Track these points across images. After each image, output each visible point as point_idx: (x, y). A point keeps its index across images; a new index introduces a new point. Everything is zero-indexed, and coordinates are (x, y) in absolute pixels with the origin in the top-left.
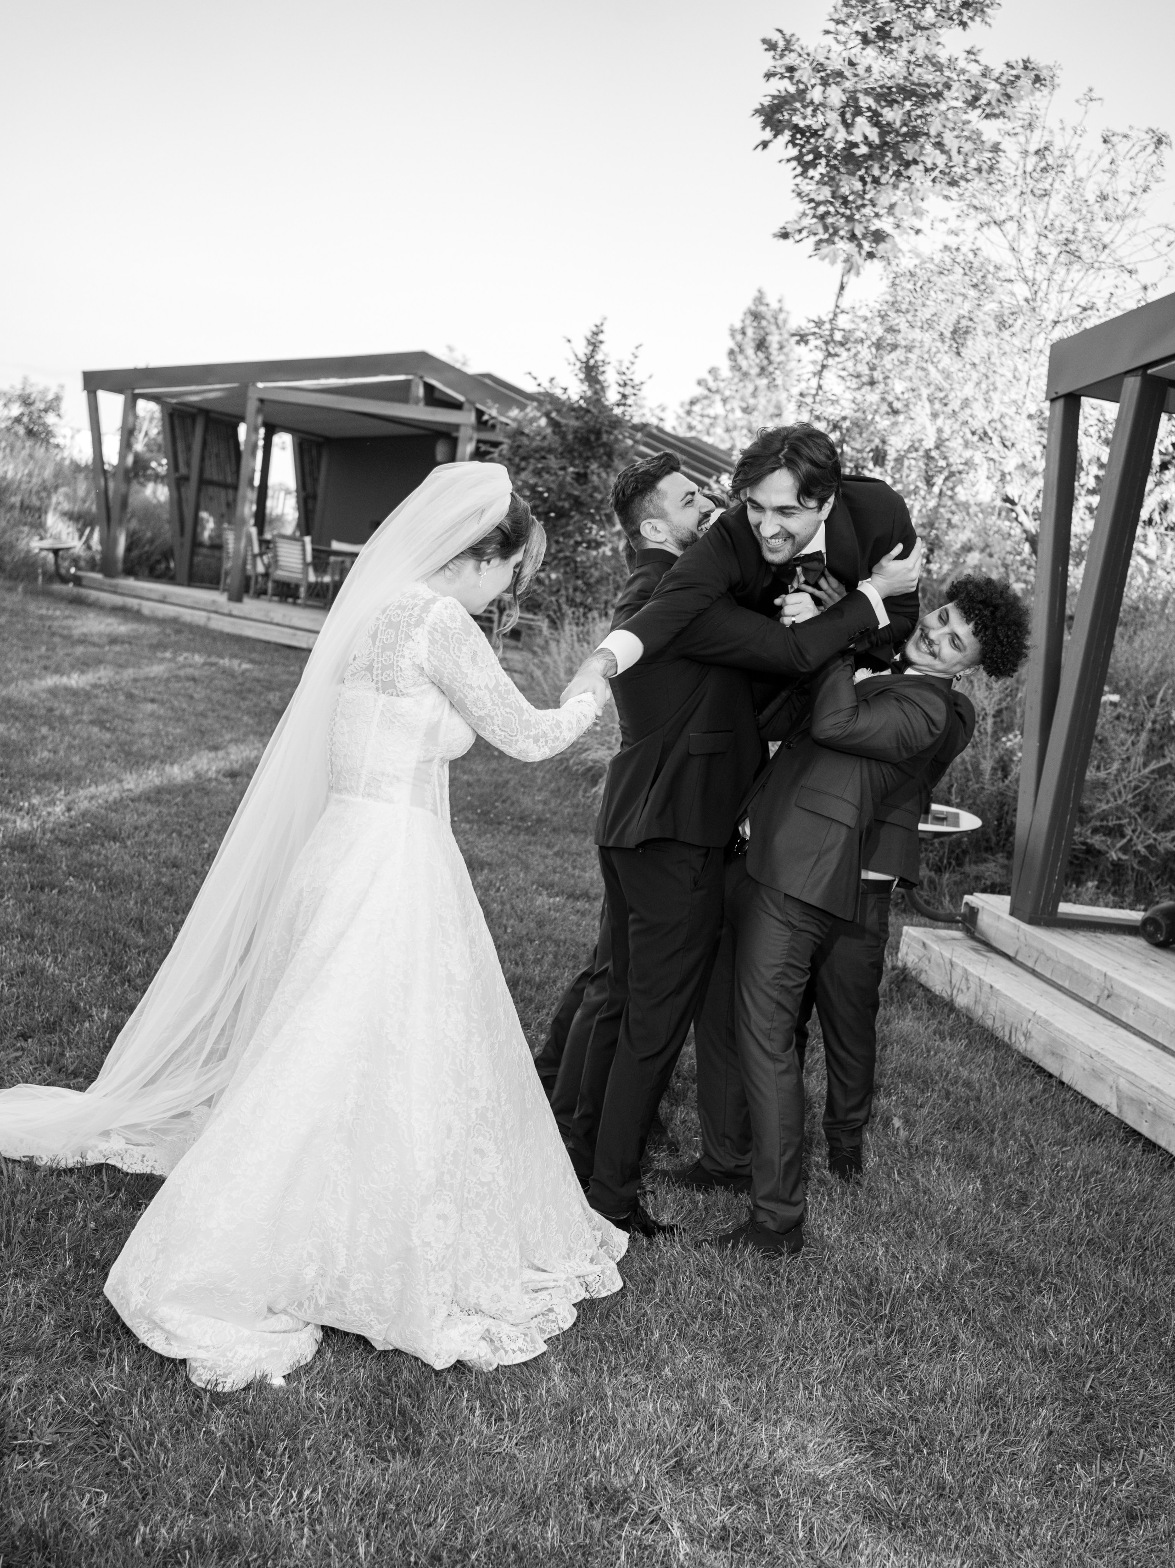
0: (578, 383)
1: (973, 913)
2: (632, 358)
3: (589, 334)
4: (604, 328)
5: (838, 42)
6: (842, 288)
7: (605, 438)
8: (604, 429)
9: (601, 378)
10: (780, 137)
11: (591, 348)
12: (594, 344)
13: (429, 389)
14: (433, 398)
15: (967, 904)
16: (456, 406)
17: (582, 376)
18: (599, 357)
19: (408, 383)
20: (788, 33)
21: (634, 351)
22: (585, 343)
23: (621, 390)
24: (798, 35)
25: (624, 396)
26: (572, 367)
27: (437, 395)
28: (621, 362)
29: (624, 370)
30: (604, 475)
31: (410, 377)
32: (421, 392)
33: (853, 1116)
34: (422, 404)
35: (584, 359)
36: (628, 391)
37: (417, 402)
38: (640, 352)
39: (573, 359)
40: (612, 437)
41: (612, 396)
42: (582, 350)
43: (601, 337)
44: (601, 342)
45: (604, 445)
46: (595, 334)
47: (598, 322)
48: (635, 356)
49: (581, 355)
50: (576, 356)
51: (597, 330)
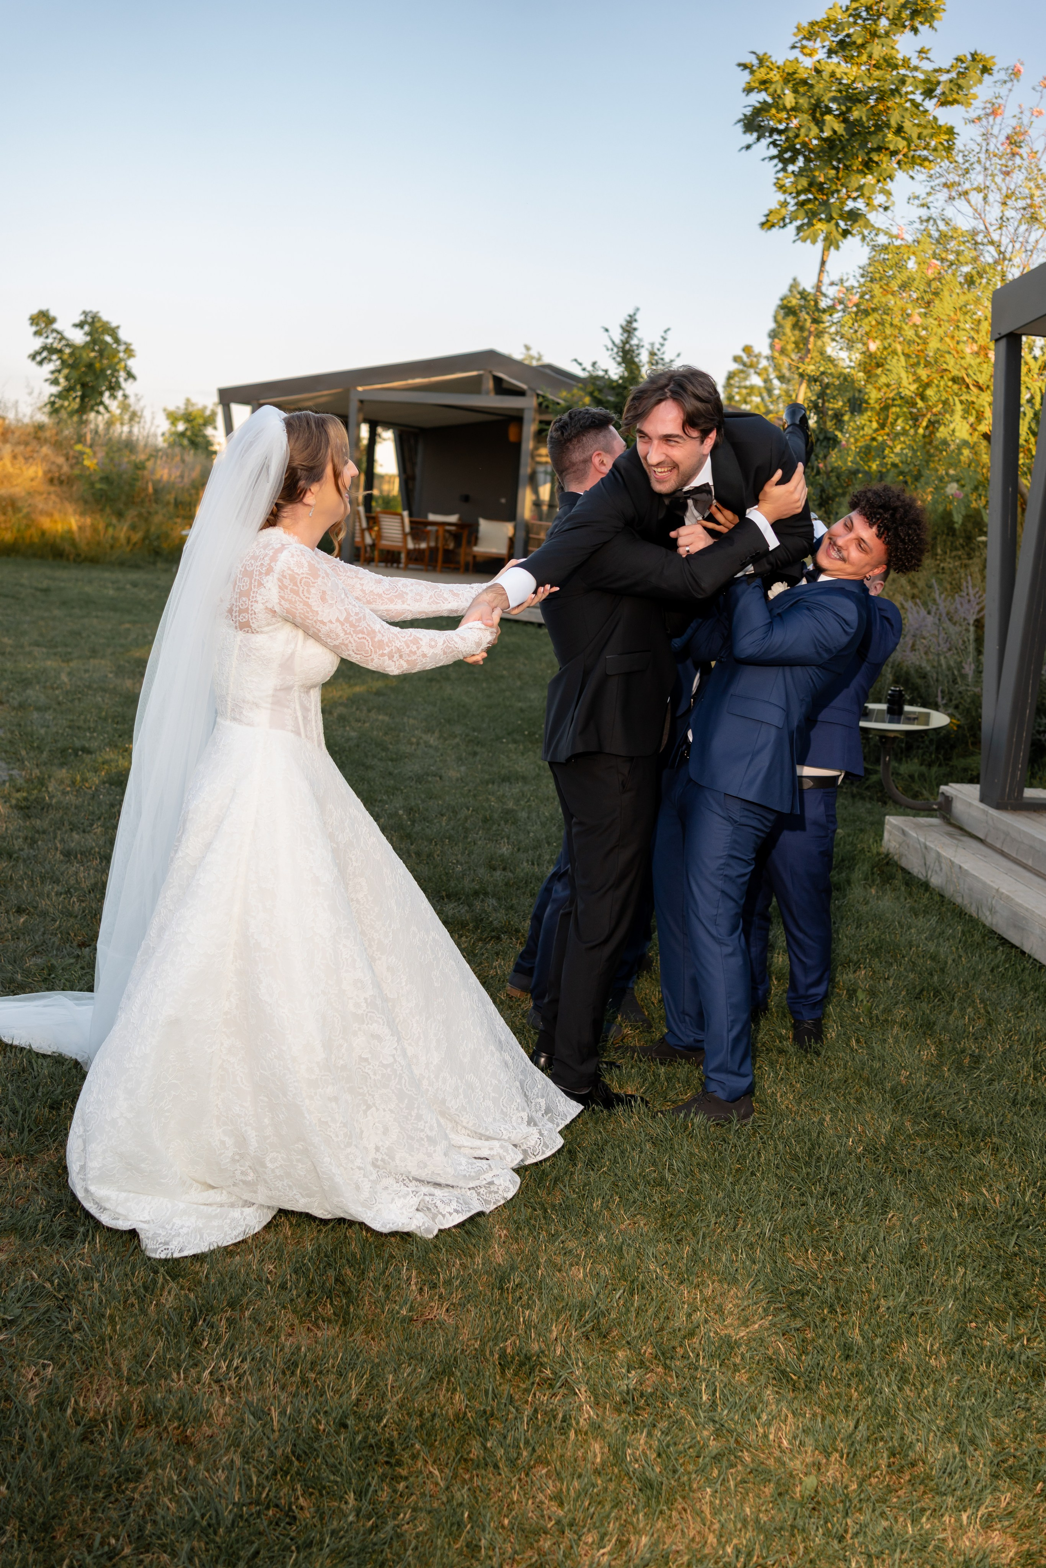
0: (615, 365)
1: (948, 801)
2: (661, 341)
3: (624, 323)
4: (637, 317)
5: (805, 55)
6: (823, 263)
9: (636, 360)
10: (762, 140)
11: (626, 335)
12: (629, 329)
13: (498, 381)
14: (501, 388)
15: (943, 793)
16: (520, 393)
17: (619, 359)
18: (634, 342)
19: (479, 377)
20: (760, 52)
21: (664, 334)
22: (620, 331)
24: (769, 54)
26: (610, 352)
27: (505, 385)
28: (652, 344)
29: (656, 351)
31: (481, 372)
32: (490, 384)
33: (813, 991)
34: (492, 394)
35: (621, 345)
37: (487, 393)
38: (669, 335)
39: (610, 345)
42: (618, 336)
43: (635, 325)
44: (635, 329)
46: (630, 322)
47: (631, 313)
48: (665, 339)
49: (618, 341)
50: (613, 343)
51: (631, 320)
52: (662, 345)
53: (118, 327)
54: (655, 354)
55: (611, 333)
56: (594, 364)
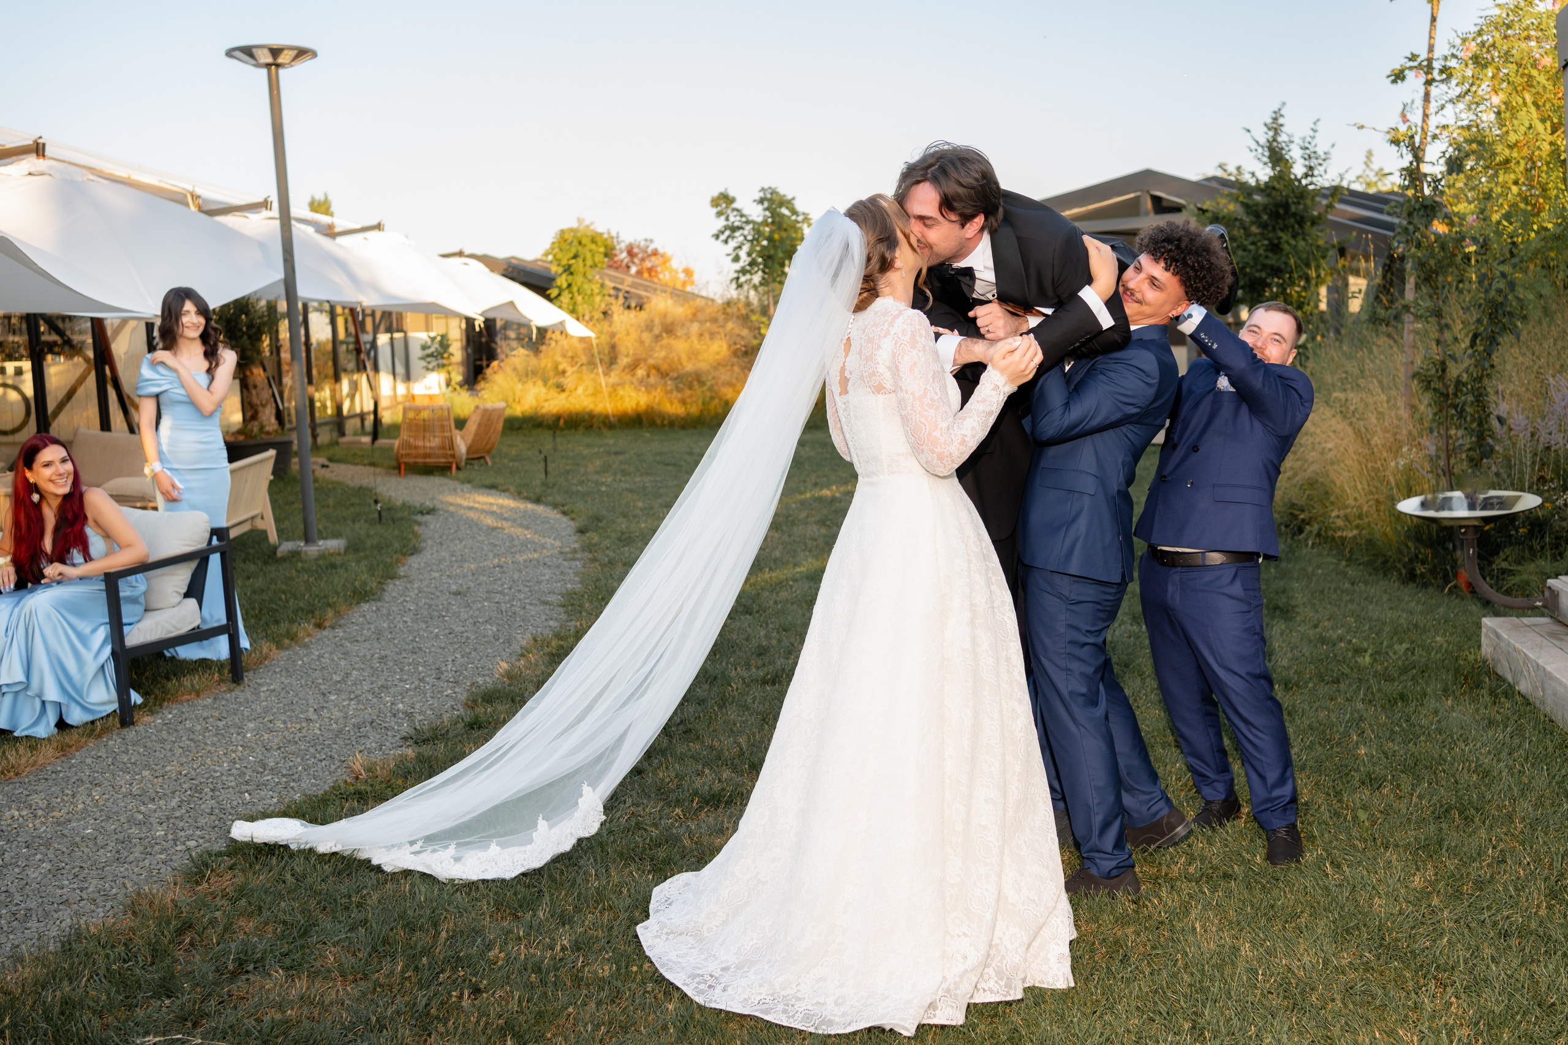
0: (1261, 165)
1: (1555, 595)
2: (1312, 133)
3: (1269, 121)
4: (1283, 112)
7: (1293, 209)
8: (1290, 201)
9: (1287, 157)
11: (1271, 133)
12: (1275, 127)
13: (1157, 201)
14: (1160, 206)
15: (1550, 588)
16: (1177, 209)
17: (1266, 159)
18: (1282, 138)
19: (1137, 198)
21: (1313, 126)
22: (1265, 129)
23: (1307, 163)
25: (1311, 168)
26: (1254, 153)
27: (1164, 204)
28: (1304, 139)
29: (1307, 145)
30: (1293, 242)
31: (1138, 194)
32: (1149, 204)
34: (1152, 215)
35: (1267, 144)
36: (1314, 162)
37: (1147, 214)
39: (1254, 146)
40: (1301, 207)
41: (1298, 170)
42: (1263, 136)
43: (1281, 121)
44: (1282, 125)
45: (1294, 215)
46: (1275, 119)
47: (1276, 109)
48: (1315, 131)
49: (1263, 141)
50: (1258, 142)
51: (1277, 116)
52: (1313, 138)
53: (793, 199)
54: (1307, 148)
55: (1253, 133)
56: (1239, 168)
